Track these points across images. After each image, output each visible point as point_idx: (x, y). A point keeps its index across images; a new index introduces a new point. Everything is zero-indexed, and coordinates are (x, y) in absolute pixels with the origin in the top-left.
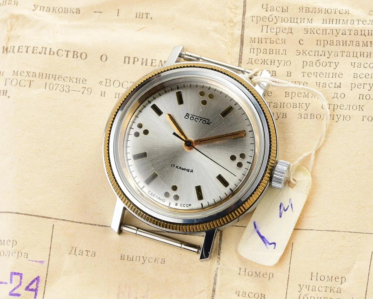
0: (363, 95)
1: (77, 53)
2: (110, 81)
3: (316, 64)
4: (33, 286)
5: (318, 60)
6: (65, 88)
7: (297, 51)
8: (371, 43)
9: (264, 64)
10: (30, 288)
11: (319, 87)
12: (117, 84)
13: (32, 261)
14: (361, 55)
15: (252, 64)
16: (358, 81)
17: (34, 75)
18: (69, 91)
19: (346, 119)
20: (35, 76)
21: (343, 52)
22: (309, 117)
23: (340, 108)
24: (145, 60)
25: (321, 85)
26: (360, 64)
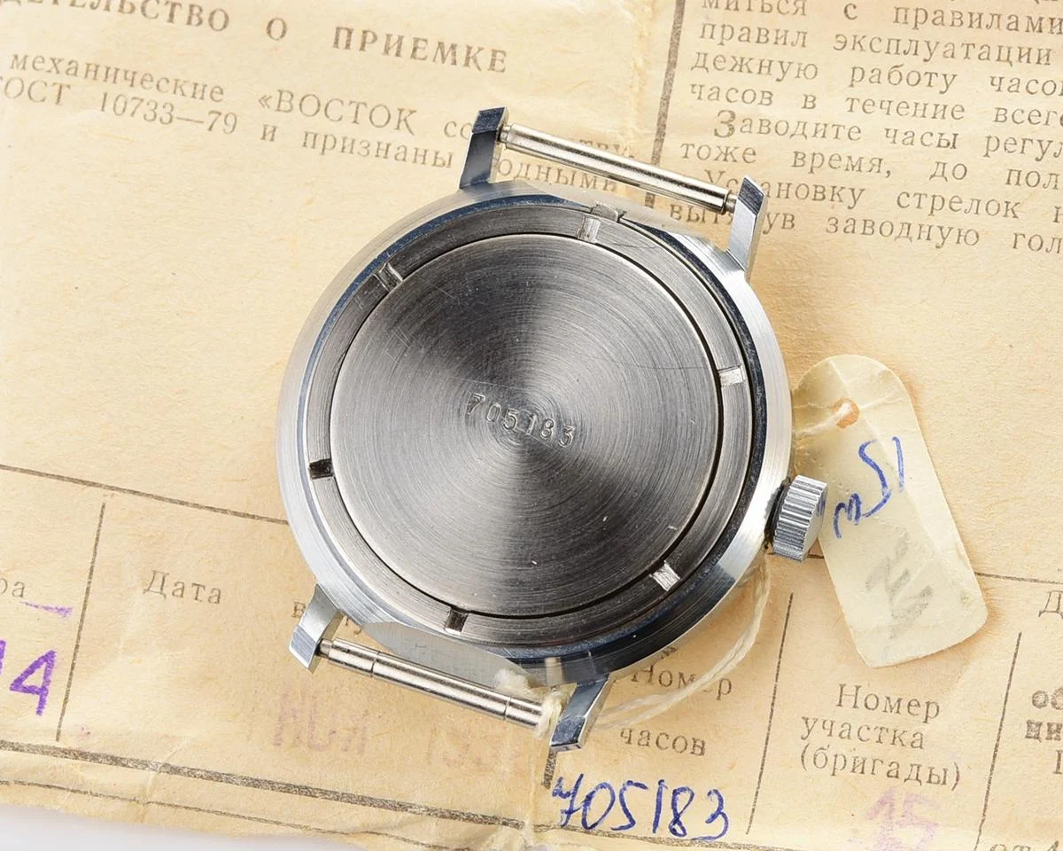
0: (1019, 173)
1: (201, 10)
2: (292, 96)
3: (889, 77)
4: (35, 680)
5: (896, 67)
6: (161, 112)
7: (839, 39)
8: (1052, 24)
9: (741, 71)
10: (27, 683)
11: (894, 142)
12: (310, 106)
13: (36, 607)
14: (1020, 57)
15: (707, 69)
16: (1006, 131)
17: (73, 68)
18: (171, 121)
19: (965, 240)
20: (76, 72)
21: (971, 47)
22: (859, 229)
23: (951, 208)
24: (394, 39)
25: (900, 137)
26: (1015, 82)
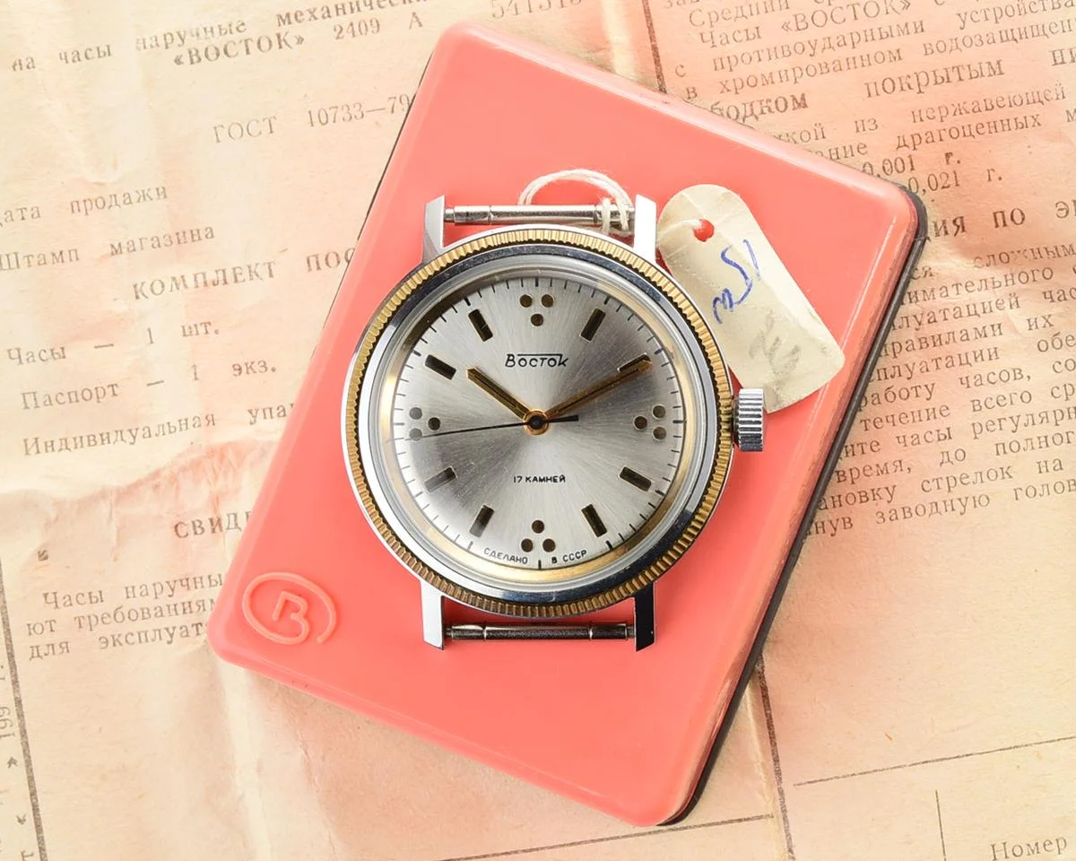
0: (1003, 444)
11: (906, 445)
14: (976, 358)
19: (980, 503)
21: (939, 360)
22: (900, 515)
23: (962, 483)
25: (909, 441)
26: (978, 377)
